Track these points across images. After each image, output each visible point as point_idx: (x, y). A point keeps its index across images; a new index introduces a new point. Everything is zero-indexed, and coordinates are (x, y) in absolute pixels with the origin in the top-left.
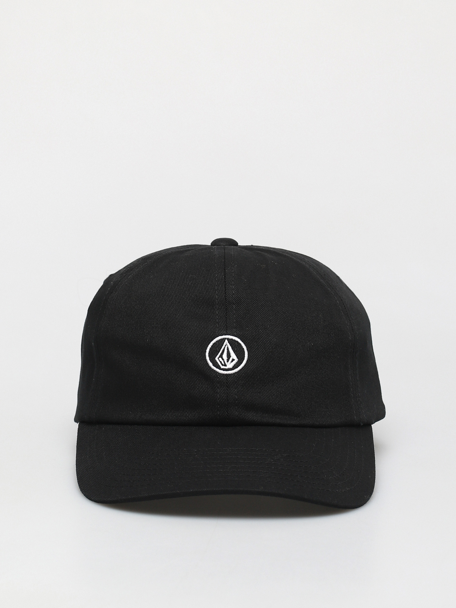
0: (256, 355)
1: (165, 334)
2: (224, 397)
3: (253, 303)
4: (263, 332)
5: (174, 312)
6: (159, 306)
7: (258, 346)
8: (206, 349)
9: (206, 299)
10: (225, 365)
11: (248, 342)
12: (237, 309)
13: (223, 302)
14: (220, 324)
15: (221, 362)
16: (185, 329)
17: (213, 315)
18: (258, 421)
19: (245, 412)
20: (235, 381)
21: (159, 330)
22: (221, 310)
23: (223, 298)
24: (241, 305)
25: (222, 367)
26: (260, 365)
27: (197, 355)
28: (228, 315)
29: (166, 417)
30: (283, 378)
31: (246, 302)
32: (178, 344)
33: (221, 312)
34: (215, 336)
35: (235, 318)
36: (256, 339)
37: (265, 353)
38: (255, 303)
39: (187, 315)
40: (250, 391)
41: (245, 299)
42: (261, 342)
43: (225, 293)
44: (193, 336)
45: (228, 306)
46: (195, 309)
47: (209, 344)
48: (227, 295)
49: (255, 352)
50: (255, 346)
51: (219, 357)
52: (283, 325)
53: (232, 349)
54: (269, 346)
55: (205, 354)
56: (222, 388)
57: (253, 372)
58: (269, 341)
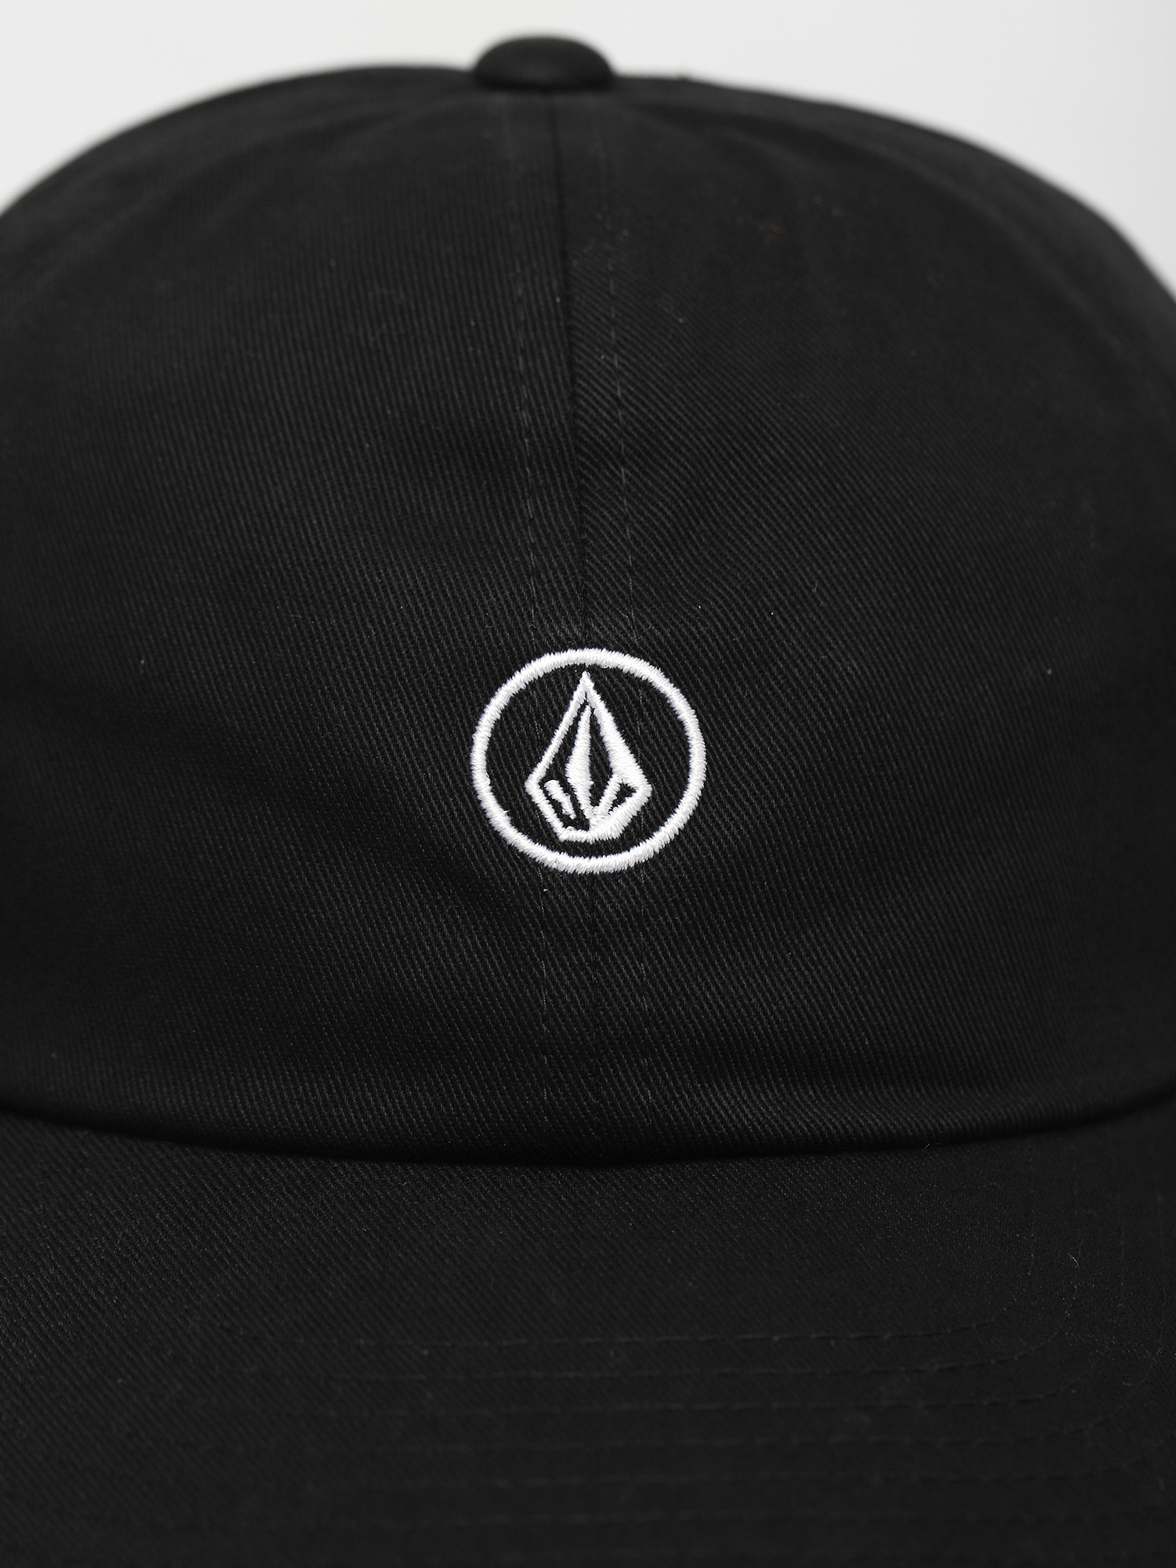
0: (750, 760)
1: (238, 631)
2: (576, 1007)
3: (728, 454)
4: (785, 621)
5: (289, 506)
6: (204, 465)
7: (763, 704)
8: (474, 731)
9: (466, 429)
10: (582, 823)
11: (706, 684)
12: (640, 490)
13: (561, 449)
14: (549, 581)
15: (557, 806)
16: (349, 605)
17: (509, 525)
18: (767, 1134)
19: (695, 1088)
20: (636, 915)
21: (205, 605)
22: (549, 496)
23: (561, 425)
24: (662, 467)
25: (566, 834)
26: (776, 817)
27: (420, 763)
28: (592, 526)
29: (251, 1101)
30: (898, 877)
31: (689, 450)
32: (316, 696)
33: (552, 506)
34: (520, 653)
35: (628, 545)
36: (747, 665)
37: (799, 744)
38: (737, 452)
39: (361, 525)
40: (722, 965)
41: (684, 433)
42: (775, 679)
43: (573, 397)
44: (399, 650)
45: (590, 471)
46: (406, 488)
47: (488, 702)
48: (580, 406)
49: (746, 738)
50: (745, 706)
51: (549, 775)
52: (893, 577)
53: (619, 729)
54: (822, 705)
55: (469, 758)
56: (567, 955)
57: (735, 857)
58: (820, 672)
